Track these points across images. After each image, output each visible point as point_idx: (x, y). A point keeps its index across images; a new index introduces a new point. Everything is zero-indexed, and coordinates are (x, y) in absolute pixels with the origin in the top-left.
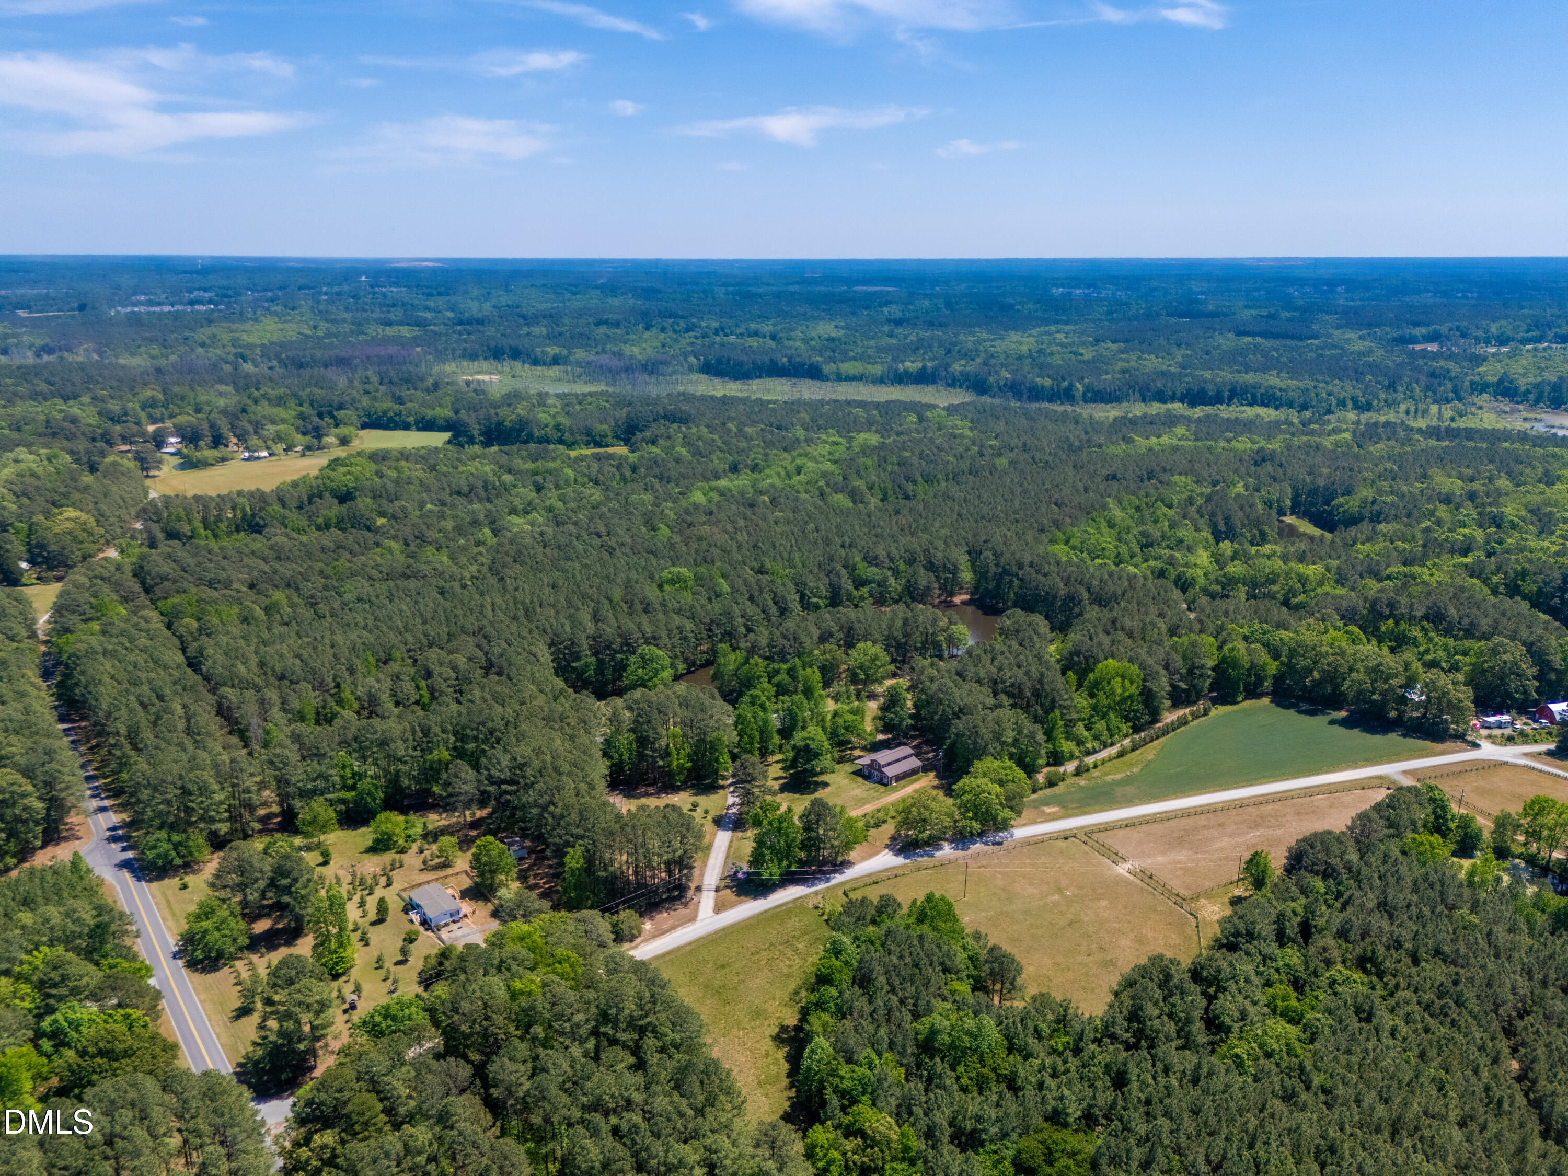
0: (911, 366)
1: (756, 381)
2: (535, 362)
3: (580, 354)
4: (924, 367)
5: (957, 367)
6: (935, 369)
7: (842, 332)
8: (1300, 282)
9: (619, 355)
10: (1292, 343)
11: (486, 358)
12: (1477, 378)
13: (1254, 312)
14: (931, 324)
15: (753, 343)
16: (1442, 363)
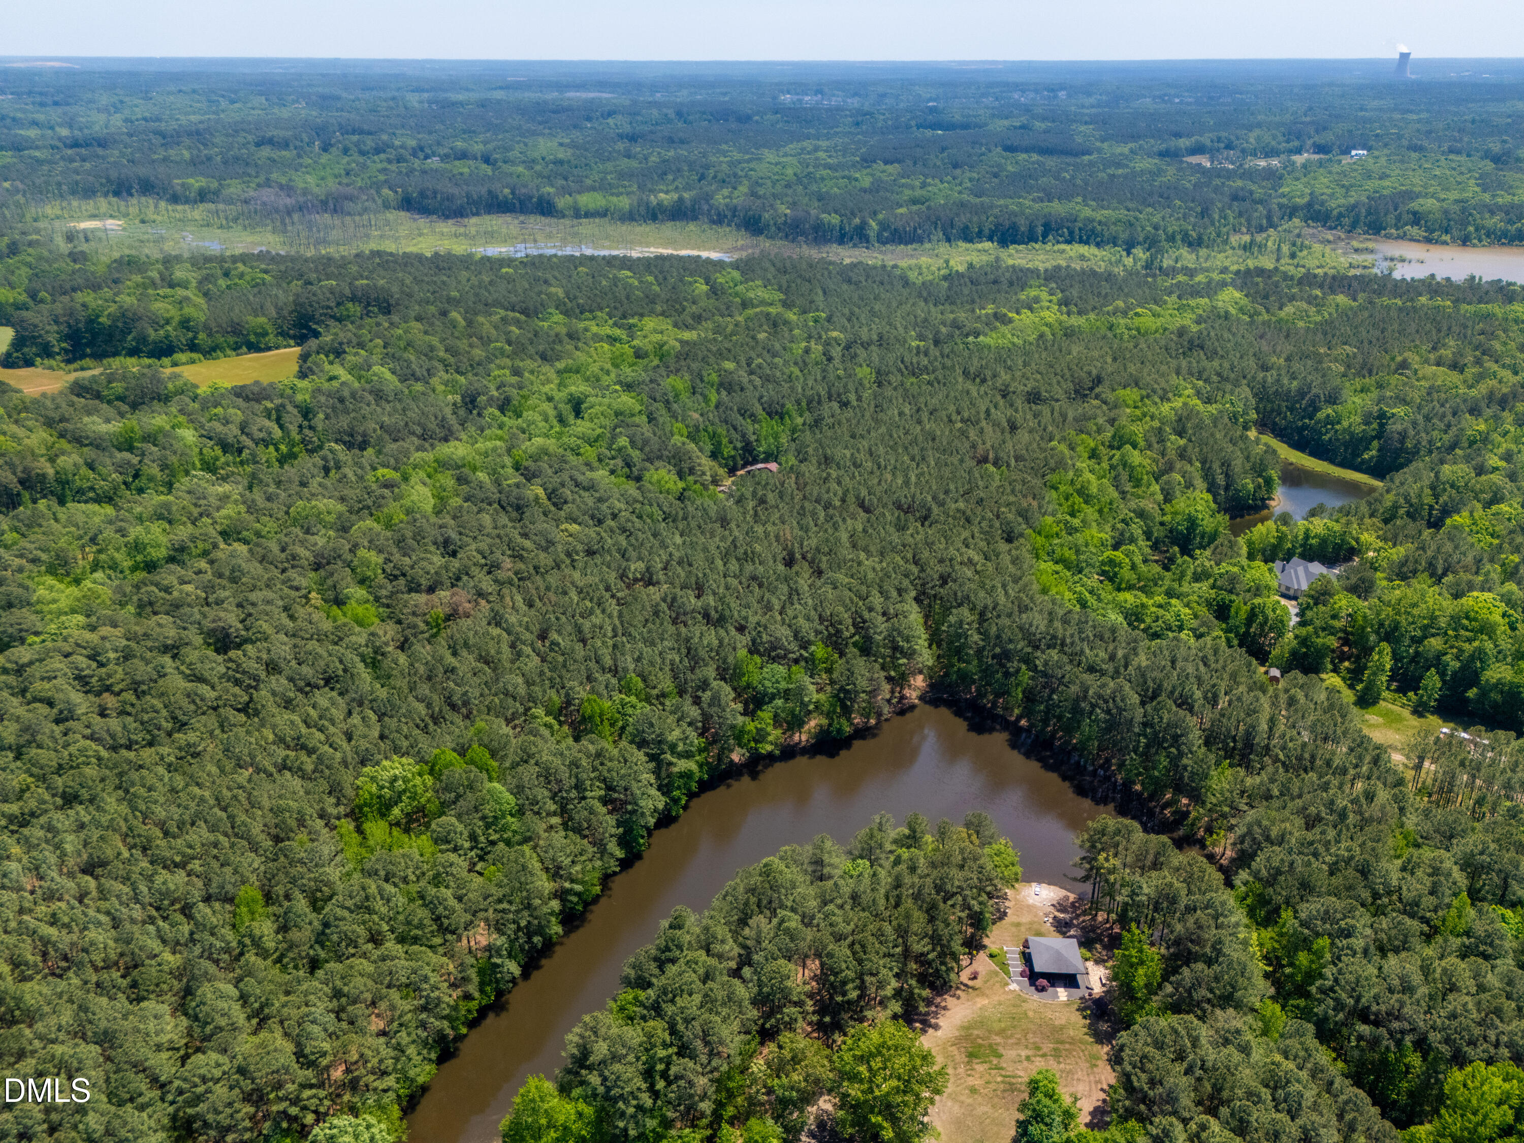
0: (666, 198)
1: (474, 220)
2: (175, 199)
3: (234, 188)
4: (681, 199)
5: (721, 199)
6: (695, 201)
7: (570, 152)
8: (1022, 88)
9: (288, 189)
10: (1070, 160)
11: (106, 195)
12: (1284, 201)
13: (1006, 123)
14: (671, 141)
15: (463, 168)
16: (1239, 183)
